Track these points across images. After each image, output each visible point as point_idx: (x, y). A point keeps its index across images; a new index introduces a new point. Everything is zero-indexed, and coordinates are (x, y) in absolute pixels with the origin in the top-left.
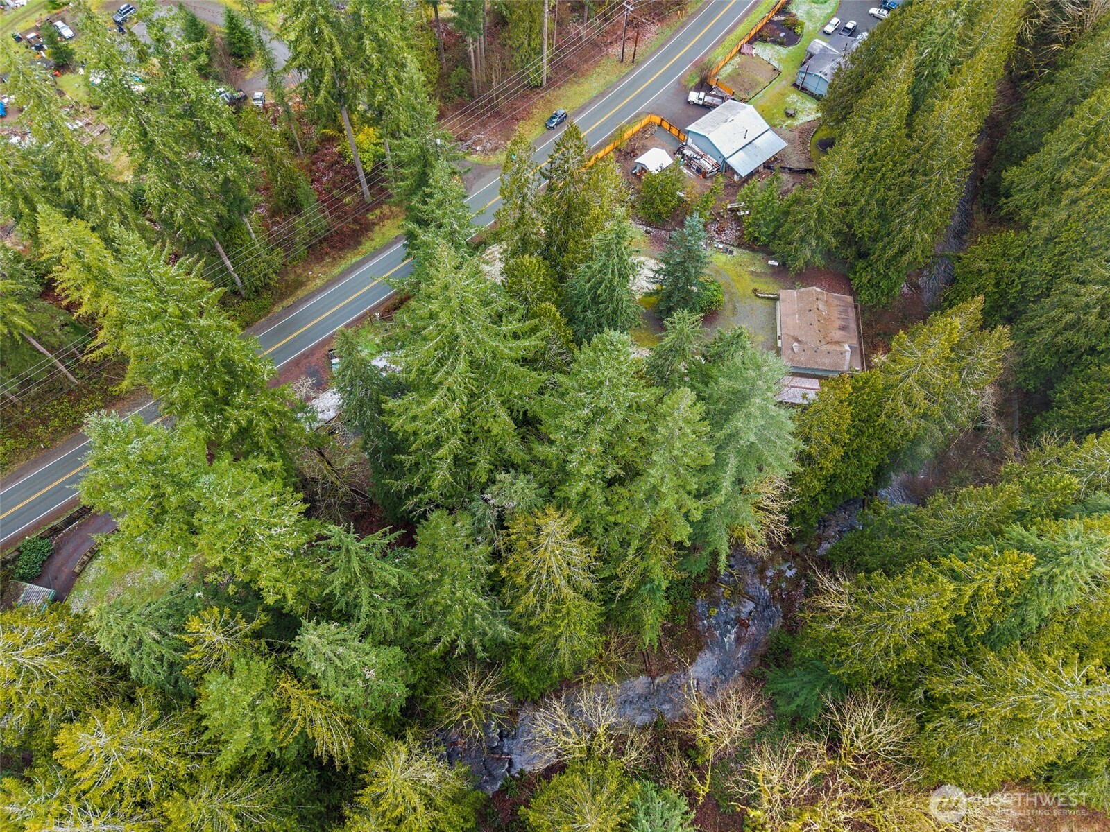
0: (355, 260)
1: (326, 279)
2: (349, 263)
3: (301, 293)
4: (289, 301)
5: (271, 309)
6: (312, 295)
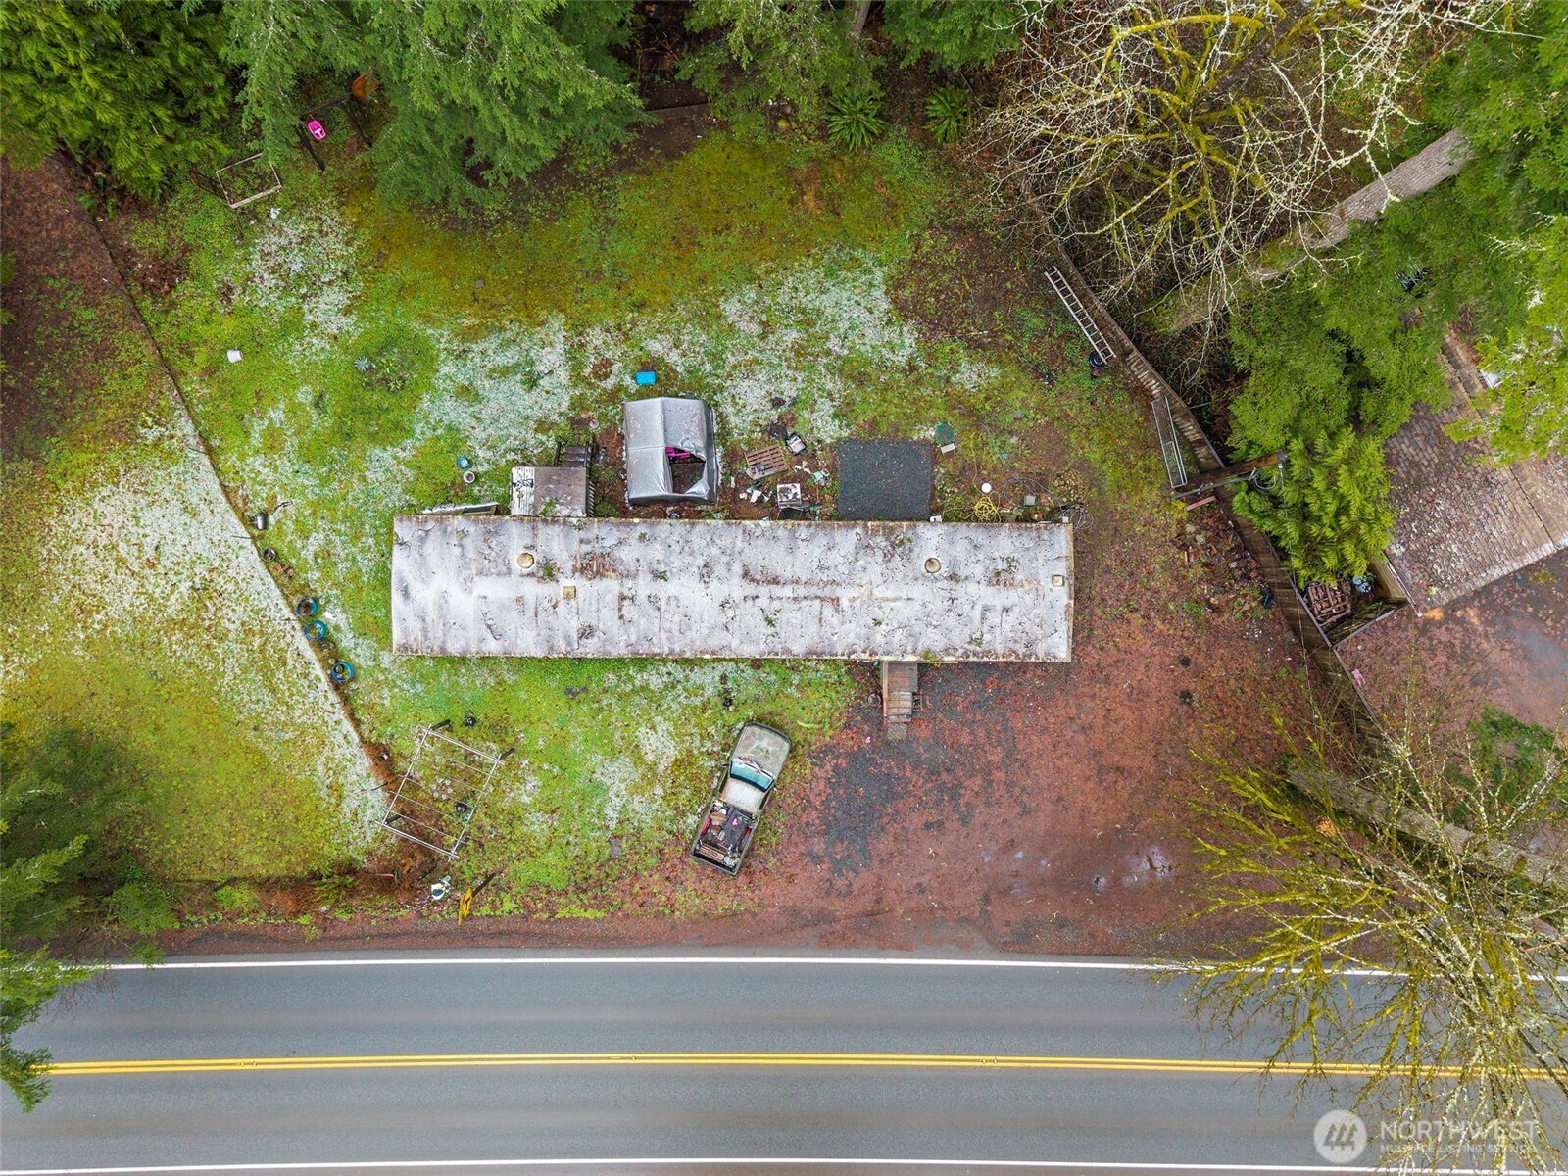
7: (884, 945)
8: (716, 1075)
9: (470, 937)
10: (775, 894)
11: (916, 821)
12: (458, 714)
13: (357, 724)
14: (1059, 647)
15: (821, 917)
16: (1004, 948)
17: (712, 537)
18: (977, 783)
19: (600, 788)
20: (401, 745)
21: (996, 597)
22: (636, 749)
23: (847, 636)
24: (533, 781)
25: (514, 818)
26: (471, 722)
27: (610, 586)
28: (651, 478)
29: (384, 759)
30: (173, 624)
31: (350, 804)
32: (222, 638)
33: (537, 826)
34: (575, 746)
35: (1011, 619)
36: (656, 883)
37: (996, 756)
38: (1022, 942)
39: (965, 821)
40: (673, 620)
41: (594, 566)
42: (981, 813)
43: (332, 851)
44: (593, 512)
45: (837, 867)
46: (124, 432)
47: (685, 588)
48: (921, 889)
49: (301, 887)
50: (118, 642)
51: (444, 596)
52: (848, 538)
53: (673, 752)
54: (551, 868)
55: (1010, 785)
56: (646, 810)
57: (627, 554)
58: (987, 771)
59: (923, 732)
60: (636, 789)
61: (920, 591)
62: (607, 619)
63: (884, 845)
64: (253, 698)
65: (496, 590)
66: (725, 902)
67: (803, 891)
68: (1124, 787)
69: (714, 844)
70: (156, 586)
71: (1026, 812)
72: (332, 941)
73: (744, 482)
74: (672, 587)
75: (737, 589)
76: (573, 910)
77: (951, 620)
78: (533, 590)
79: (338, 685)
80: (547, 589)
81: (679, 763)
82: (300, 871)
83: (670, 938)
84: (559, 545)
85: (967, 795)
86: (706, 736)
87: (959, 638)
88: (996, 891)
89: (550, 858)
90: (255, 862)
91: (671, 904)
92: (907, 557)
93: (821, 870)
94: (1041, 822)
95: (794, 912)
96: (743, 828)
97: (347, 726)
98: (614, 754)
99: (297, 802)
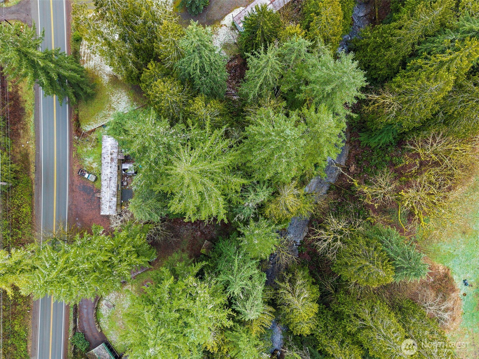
0: (32, 118)
1: (33, 142)
2: (32, 124)
3: (32, 159)
4: (32, 168)
5: (31, 179)
6: (38, 156)
7: (69, 192)
8: (53, 170)
9: (71, 140)
10: (76, 179)
11: (85, 197)
12: (99, 140)
13: (98, 127)
14: (102, 213)
15: (73, 185)
16: (69, 207)
17: (115, 173)
18: (89, 205)
19: (89, 158)
20: (95, 133)
21: (108, 206)
22: (94, 162)
23: (104, 189)
24: (90, 149)
25: (86, 147)
26: (98, 142)
27: (110, 161)
28: (125, 166)
29: (93, 131)
30: (111, 105)
31: (88, 126)
32: (109, 111)
33: (85, 150)
34: (95, 155)
35: (105, 208)
36: (78, 164)
37: (93, 207)
38: (70, 209)
39: (85, 203)
40: (106, 168)
41: (112, 159)
42: (86, 205)
43: (82, 124)
44: (119, 160)
45: (79, 187)
46: (135, 100)
47: (109, 170)
48: (76, 197)
49: (77, 120)
50: (108, 98)
51: (109, 142)
52: (115, 190)
53: (94, 167)
54: (79, 151)
55: (89, 209)
56: (87, 163)
57: (113, 163)
58: (91, 206)
59: (96, 198)
60: (89, 162)
61: (108, 198)
62: (106, 161)
63: (82, 193)
64: (101, 115)
65: (109, 148)
66: (75, 173)
67: (76, 182)
68: (89, 223)
69: (81, 171)
70: (115, 103)
71: (86, 210)
72: (70, 123)
73: (127, 178)
74: (109, 168)
75: (109, 176)
76: (74, 153)
77: (105, 201)
78: (109, 152)
79: (103, 126)
80: (109, 154)
81: (92, 168)
82: (79, 119)
83: (70, 166)
84: (115, 155)
85: (88, 203)
86: (95, 171)
87: (103, 202)
88: (76, 206)
89: (81, 151)
90: (81, 114)
91: (75, 166)
92: (113, 196)
93: (79, 185)
94: (85, 212)
95: (74, 181)
96: (83, 175)
97: (97, 126)
98: (94, 160)
99: (88, 119)
